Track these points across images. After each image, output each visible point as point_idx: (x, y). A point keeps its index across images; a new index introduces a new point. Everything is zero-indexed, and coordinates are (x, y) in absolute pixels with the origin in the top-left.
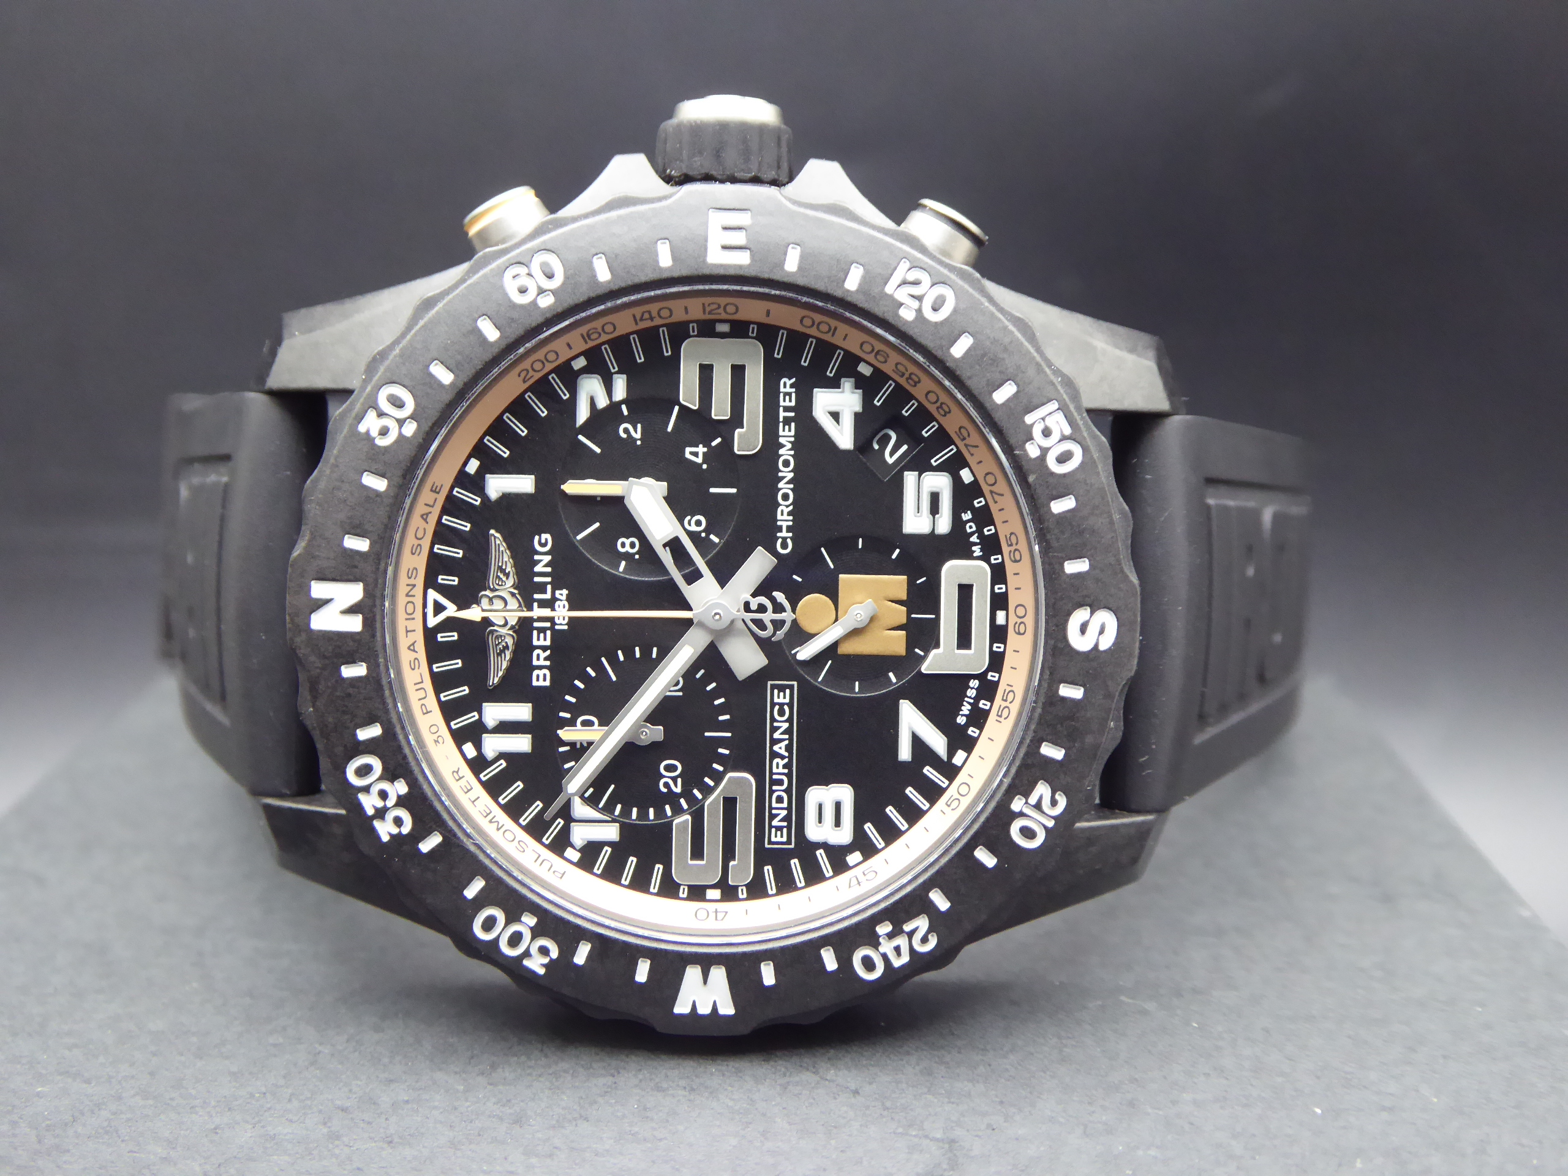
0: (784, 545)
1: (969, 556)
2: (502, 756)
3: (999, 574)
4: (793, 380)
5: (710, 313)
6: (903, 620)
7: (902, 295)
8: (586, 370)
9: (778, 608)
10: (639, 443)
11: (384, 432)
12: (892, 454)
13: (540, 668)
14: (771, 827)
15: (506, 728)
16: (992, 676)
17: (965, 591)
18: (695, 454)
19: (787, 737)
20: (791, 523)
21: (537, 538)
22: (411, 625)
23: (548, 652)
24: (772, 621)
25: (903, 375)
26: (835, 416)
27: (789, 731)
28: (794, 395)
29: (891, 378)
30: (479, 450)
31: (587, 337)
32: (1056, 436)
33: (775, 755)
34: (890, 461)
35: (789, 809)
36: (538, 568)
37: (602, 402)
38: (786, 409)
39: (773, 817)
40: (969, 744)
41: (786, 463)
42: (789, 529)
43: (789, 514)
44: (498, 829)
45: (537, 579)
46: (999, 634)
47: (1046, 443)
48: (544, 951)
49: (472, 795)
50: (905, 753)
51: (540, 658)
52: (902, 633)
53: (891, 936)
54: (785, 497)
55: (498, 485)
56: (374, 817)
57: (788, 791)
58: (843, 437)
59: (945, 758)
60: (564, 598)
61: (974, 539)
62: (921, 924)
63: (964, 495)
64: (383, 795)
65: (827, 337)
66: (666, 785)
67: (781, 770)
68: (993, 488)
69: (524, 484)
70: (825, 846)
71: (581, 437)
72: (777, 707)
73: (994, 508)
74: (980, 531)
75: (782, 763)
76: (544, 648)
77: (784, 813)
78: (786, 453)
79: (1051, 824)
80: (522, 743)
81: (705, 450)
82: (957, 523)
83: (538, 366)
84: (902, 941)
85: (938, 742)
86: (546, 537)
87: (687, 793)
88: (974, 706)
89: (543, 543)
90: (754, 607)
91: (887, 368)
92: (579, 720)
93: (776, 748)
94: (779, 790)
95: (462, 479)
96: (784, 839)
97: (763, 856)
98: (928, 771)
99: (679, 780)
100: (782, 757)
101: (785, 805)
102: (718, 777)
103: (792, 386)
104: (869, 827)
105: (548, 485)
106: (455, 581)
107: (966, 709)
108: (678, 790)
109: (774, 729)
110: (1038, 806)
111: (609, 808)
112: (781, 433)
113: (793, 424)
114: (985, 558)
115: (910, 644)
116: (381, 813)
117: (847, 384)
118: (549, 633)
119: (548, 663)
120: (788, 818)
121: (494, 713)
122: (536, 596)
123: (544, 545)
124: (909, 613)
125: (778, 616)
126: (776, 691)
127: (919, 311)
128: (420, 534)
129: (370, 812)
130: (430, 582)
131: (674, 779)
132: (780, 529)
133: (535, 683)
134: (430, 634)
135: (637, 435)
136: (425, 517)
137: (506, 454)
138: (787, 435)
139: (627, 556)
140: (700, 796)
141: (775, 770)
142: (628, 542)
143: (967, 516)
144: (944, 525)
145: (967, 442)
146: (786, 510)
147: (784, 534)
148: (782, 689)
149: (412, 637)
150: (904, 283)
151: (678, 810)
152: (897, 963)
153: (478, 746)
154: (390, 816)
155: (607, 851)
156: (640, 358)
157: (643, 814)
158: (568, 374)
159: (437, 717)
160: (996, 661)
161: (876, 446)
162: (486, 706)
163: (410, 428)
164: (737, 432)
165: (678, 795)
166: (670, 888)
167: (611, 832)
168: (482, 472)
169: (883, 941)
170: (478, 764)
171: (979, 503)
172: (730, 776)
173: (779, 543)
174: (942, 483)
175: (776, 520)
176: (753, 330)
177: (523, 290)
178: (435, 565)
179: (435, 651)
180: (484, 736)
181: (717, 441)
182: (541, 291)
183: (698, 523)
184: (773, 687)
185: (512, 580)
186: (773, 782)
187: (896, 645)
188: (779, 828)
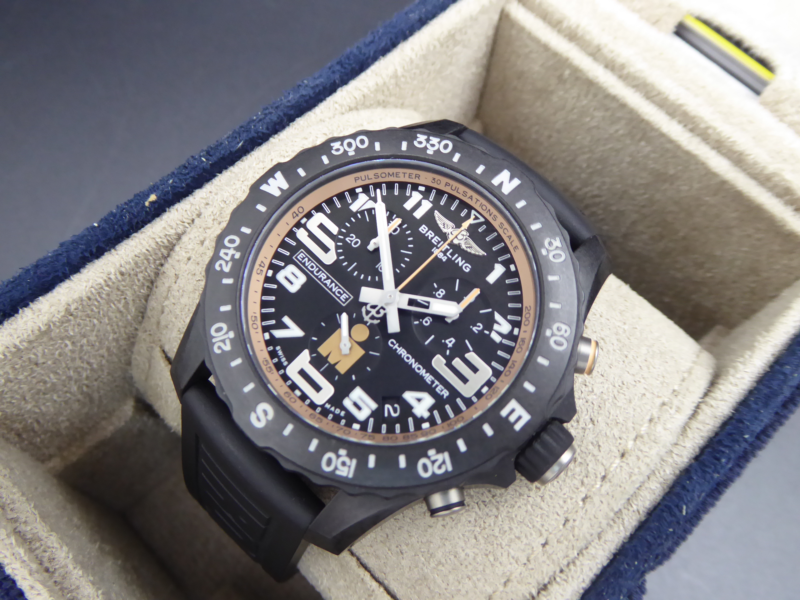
0: (392, 343)
1: (329, 401)
2: (411, 196)
3: (313, 406)
4: (445, 397)
5: (495, 390)
6: (329, 359)
7: (440, 457)
8: (512, 331)
10: (471, 327)
11: (550, 244)
12: (388, 409)
13: (427, 232)
14: (307, 256)
15: (419, 205)
16: (282, 372)
17: (318, 388)
18: (450, 342)
19: (330, 287)
20: (398, 351)
21: (470, 267)
22: (478, 204)
23: (430, 238)
26: (419, 400)
28: (439, 392)
29: (415, 431)
30: (516, 274)
31: (523, 340)
32: (339, 466)
33: (328, 278)
34: (387, 406)
35: (306, 267)
36: (460, 259)
37: (496, 327)
38: (437, 386)
39: (309, 260)
40: (268, 343)
41: (419, 369)
42: (396, 350)
43: (401, 354)
44: (389, 174)
45: (457, 255)
46: (294, 387)
47: (341, 459)
48: (338, 150)
49: (407, 175)
50: (286, 320)
51: (430, 234)
52: (325, 355)
53: (233, 256)
54: (408, 358)
55: (499, 270)
56: (428, 138)
58: (409, 396)
59: (271, 331)
60: (443, 258)
61: (333, 409)
62: (227, 269)
63: (351, 419)
64: (433, 145)
65: (449, 422)
66: (352, 237)
67: (321, 276)
68: (344, 431)
69: (492, 278)
70: (283, 268)
71: (490, 310)
72: (342, 292)
73: (336, 425)
74: (333, 413)
75: (323, 278)
76: (432, 238)
77: (307, 264)
78: (423, 372)
79: (214, 340)
80: (408, 206)
81: (449, 346)
82: (343, 408)
83: (527, 316)
84: (228, 258)
85: (279, 334)
86: (468, 270)
87: (343, 241)
88: (278, 357)
89: (467, 268)
90: (381, 311)
91: (419, 433)
92: (399, 229)
93: (330, 281)
94: (315, 270)
95: (511, 261)
96: (298, 257)
97: (301, 245)
98: (273, 322)
99: (349, 242)
100: (325, 280)
101: (309, 267)
102: (338, 255)
103: (443, 395)
104: (275, 287)
105: (484, 286)
106: (480, 230)
107: (280, 353)
108: (347, 239)
109: (336, 285)
110: (223, 341)
111: (362, 212)
112: (431, 376)
113: (430, 383)
114: (322, 406)
115: (319, 355)
117: (426, 415)
118: (436, 244)
119: (426, 235)
121: (427, 205)
122: (451, 250)
123: (466, 267)
124: (330, 364)
125: (370, 315)
126: (347, 297)
127: (429, 457)
128: (506, 231)
129: (431, 138)
130: (487, 222)
131: (351, 241)
132: (399, 347)
133: (424, 226)
134: (470, 208)
135: (475, 329)
136: (510, 237)
137: (507, 282)
138: (428, 378)
139: (437, 290)
140: (338, 244)
141: (323, 274)
142: (442, 294)
143: (343, 414)
144: (347, 403)
145: (368, 436)
146: (403, 354)
147: (396, 346)
148: (347, 300)
149: (474, 200)
150: (444, 462)
151: (340, 233)
152: (223, 251)
153: (421, 192)
154: (424, 142)
155: (350, 201)
156: (500, 353)
157: (350, 222)
158: (516, 324)
159: (442, 187)
160: (285, 378)
161: (396, 405)
162: (431, 205)
163: (544, 252)
164: (445, 361)
165: (345, 238)
166: (319, 208)
167: (354, 207)
168: (508, 269)
169: (234, 252)
170: (415, 187)
171: (343, 422)
172: (335, 258)
173: (395, 342)
174: (362, 415)
175: (403, 348)
176: (475, 399)
177: (559, 329)
178: (491, 228)
179: (463, 205)
180: (421, 197)
181: (448, 352)
182: (553, 335)
183: (426, 322)
184: (350, 297)
185: (463, 246)
186: (320, 270)
187: (323, 350)
188: (303, 259)
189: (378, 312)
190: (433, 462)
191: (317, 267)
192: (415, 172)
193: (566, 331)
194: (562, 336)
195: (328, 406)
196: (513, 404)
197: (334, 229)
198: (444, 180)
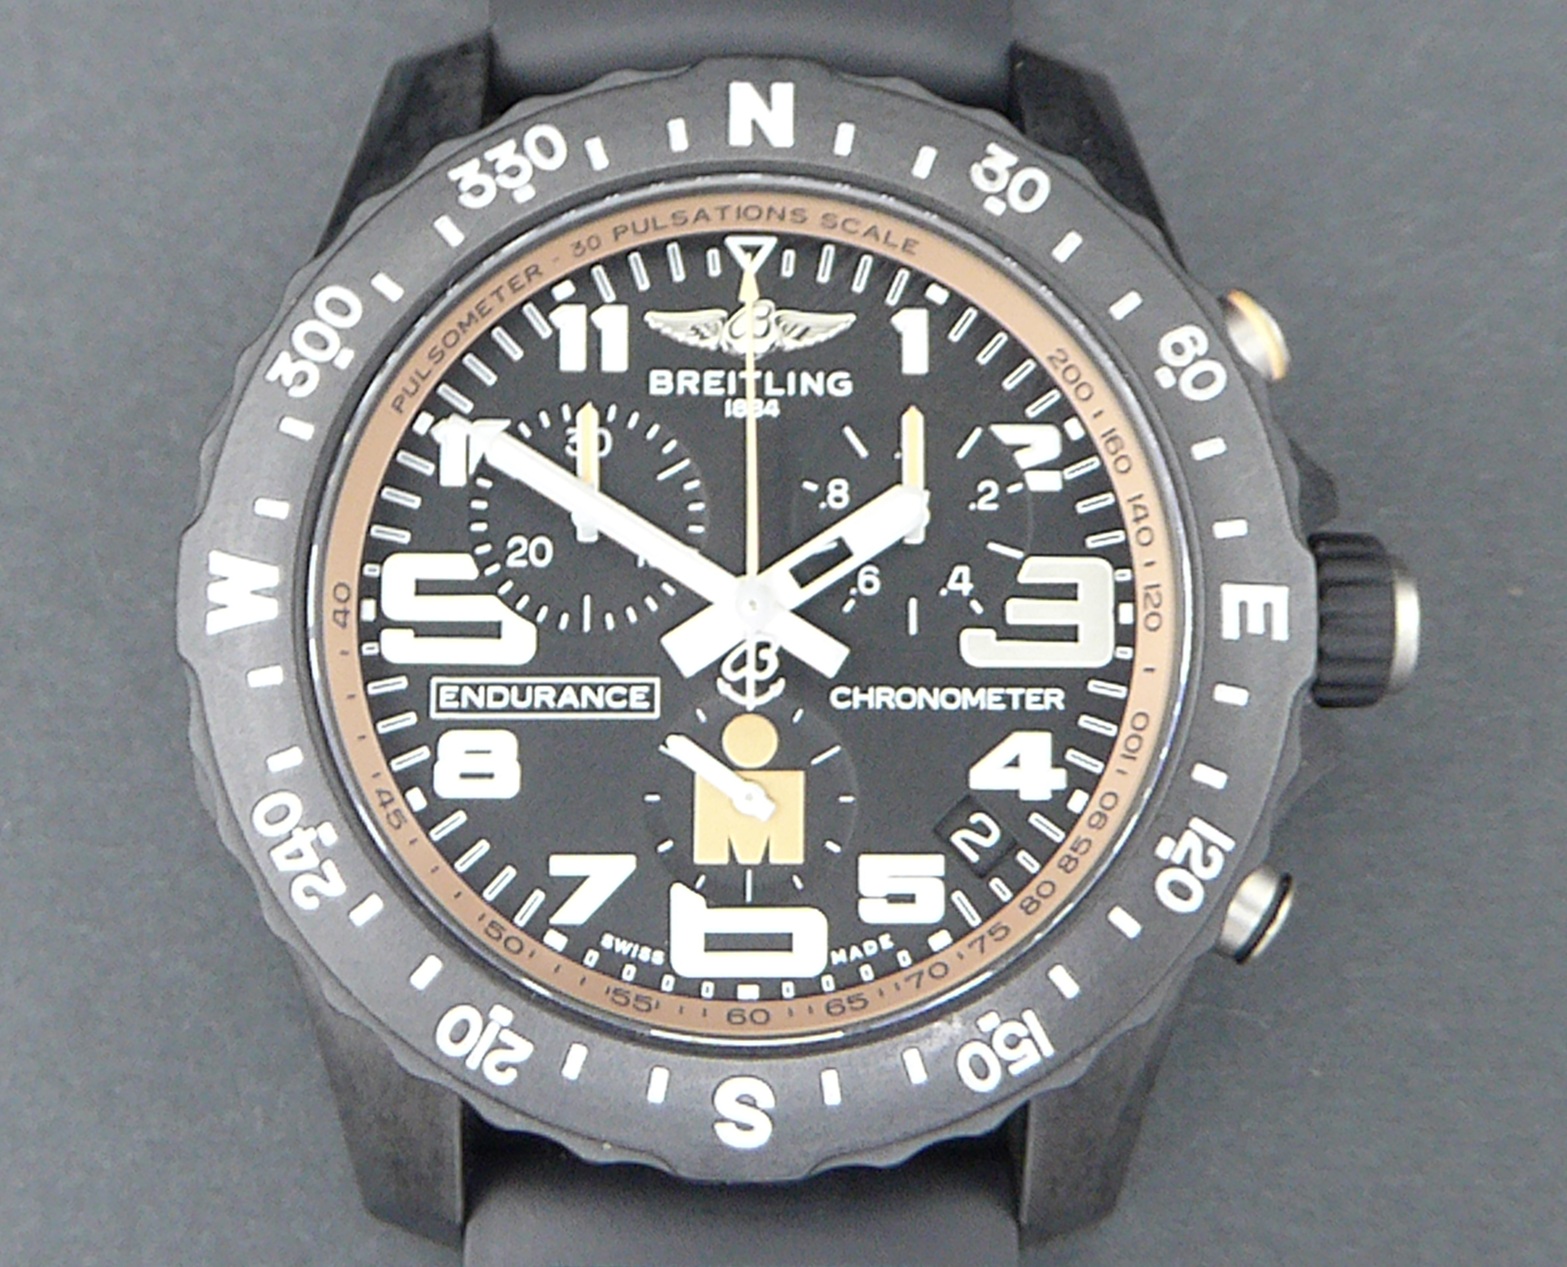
0: (842, 698)
1: (833, 947)
2: (556, 333)
3: (808, 988)
4: (1061, 706)
5: (1147, 595)
6: (742, 860)
7: (1189, 840)
8: (1064, 436)
9: (762, 687)
10: (973, 507)
11: (991, 175)
12: (967, 841)
13: (675, 381)
14: (461, 686)
15: (594, 336)
16: (669, 982)
17: (781, 943)
18: (961, 581)
19: (584, 705)
20: (871, 706)
21: (846, 375)
22: (731, 214)
23: (695, 391)
24: (743, 681)
25: (1074, 849)
26: (1015, 763)
27: (592, 708)
28: (1039, 707)
29: (1068, 834)
30: (958, 303)
31: (1111, 437)
32: (1008, 1054)
33: (560, 688)
34: (957, 839)
35: (486, 710)
36: (805, 377)
37: (1023, 459)
38: (1022, 698)
39: (475, 688)
40: (574, 953)
41: (951, 699)
42: (864, 704)
43: (885, 705)
44: (461, 324)
45: (791, 376)
46: (726, 989)
47: (999, 1041)
48: (303, 378)
49: (506, 292)
50: (561, 865)
51: (688, 380)
52: (724, 860)
53: (317, 844)
54: (907, 699)
55: (912, 326)
56: (483, 161)
57: (510, 708)
58: (987, 775)
59: (555, 920)
60: (770, 411)
61: (855, 952)
62: (334, 887)
63: (915, 938)
64: (513, 171)
65: (1119, 749)
66: (518, 547)
67: (539, 698)
68: (926, 974)
69: (915, 359)
70: (434, 758)
71: (978, 432)
72: (622, 691)
73: (898, 977)
74: (866, 960)
75: (549, 699)
76: (700, 386)
77: (479, 703)
78: (965, 698)
79: (472, 1064)
80: (573, 359)
81: (966, 593)
82: (874, 932)
83: (1071, 375)
84: (310, 860)
85: (576, 911)
86: (847, 389)
87: (507, 574)
88: (627, 959)
89: (841, 385)
90: (764, 654)
91: (1081, 830)
92: (606, 432)
93: (569, 690)
94: (511, 697)
95: (920, 282)
96: (444, 705)
97: (421, 675)
98: (538, 897)
99: (523, 563)
100: (556, 700)
101: (492, 704)
102: (530, 615)
103: (1053, 705)
104: (460, 818)
105: (915, 391)
106: (788, 272)
107: (623, 947)
108: (512, 562)
109: (594, 688)
110: (498, 1045)
112: (992, 691)
113: (1002, 707)
114: (830, 969)
115: (710, 870)
116: (489, 168)
117: (1059, 779)
118: (720, 392)
119: (681, 391)
120: (472, 708)
121: (614, 321)
122: (769, 376)
123: (837, 384)
124: (753, 867)
125: (751, 687)
126: (645, 689)
127: (1169, 864)
128: (850, 226)
129: (490, 156)
130: (785, 241)
131: (526, 557)
132: (864, 691)
133: (654, 374)
134: (718, 240)
135: (983, 505)
136: (872, 232)
137: (955, 336)
138: (988, 699)
139: (823, 494)
140: (503, 590)
141: (539, 690)
142: (844, 493)
143: (886, 942)
144: (872, 911)
145: (987, 936)
146: (889, 700)
147: (858, 697)
148: (650, 698)
149: (715, 215)
150: (1207, 844)
151: (482, 563)
152: (278, 855)
153: (568, 301)
154: (485, 180)
155: (428, 469)
156: (1082, 508)
157: (479, 517)
158: (1061, 413)
159: (610, 249)
160: (689, 988)
161: (975, 818)
162: (622, 311)
163: (995, 207)
164: (991, 633)
165: (503, 563)
166: (377, 552)
167: (453, 475)
168: (929, 305)
169: (311, 834)
170: (545, 301)
171: (904, 958)
172: (530, 630)
173: (845, 690)
174: (929, 908)
175: (876, 686)
176: (1125, 653)
177: (1178, 349)
178: (809, 248)
179: (695, 247)
180: (582, 309)
181: (976, 607)
182: (1178, 372)
183: (869, 585)
184: (652, 686)
185: (790, 344)
186: (522, 688)
187: (707, 852)
188: (458, 698)
189: (762, 665)
190: (1185, 865)
191: (509, 686)
192: (518, 268)
193: (1194, 341)
194: (1197, 359)
195: (839, 957)
196: (1231, 595)
197: (460, 567)
198: (603, 228)
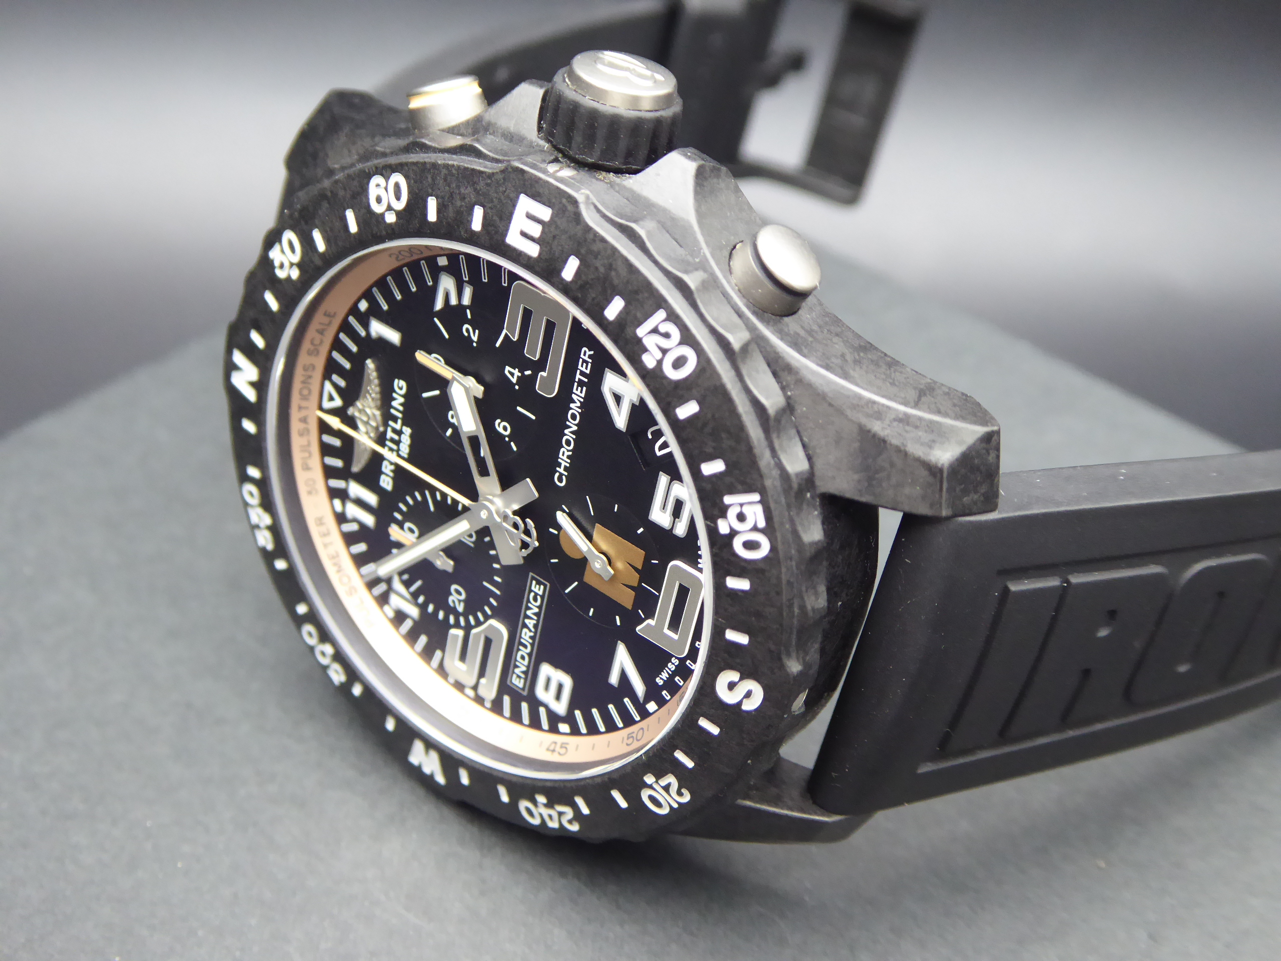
0: (560, 480)
1: (695, 564)
2: (357, 521)
4: (592, 353)
6: (635, 584)
7: (649, 342)
8: (446, 269)
9: (528, 532)
10: (474, 345)
11: (281, 266)
12: (660, 449)
13: (387, 475)
14: (513, 672)
15: (361, 503)
16: (688, 662)
17: (683, 592)
18: (513, 374)
19: (535, 618)
20: (567, 465)
21: (396, 381)
22: (304, 404)
23: (393, 467)
24: (522, 541)
26: (618, 398)
27: (538, 615)
28: (589, 366)
30: (368, 295)
32: (749, 524)
33: (525, 626)
34: (657, 455)
35: (528, 667)
36: (395, 404)
37: (454, 301)
38: (582, 373)
39: (516, 666)
40: (661, 702)
41: (574, 417)
42: (566, 469)
43: (568, 457)
44: (338, 572)
45: (392, 411)
47: (737, 526)
49: (327, 540)
50: (614, 679)
51: (387, 468)
52: (632, 594)
53: (546, 806)
54: (568, 443)
55: (378, 328)
56: (255, 528)
57: (530, 655)
58: (621, 419)
60: (408, 434)
61: (702, 553)
62: (569, 812)
64: (259, 517)
66: (453, 601)
67: (527, 638)
69: (394, 336)
70: (547, 707)
71: (436, 320)
72: (532, 594)
75: (529, 634)
76: (390, 463)
77: (524, 668)
78: (575, 408)
79: (675, 805)
80: (369, 520)
81: (520, 374)
82: (692, 533)
84: (554, 814)
85: (639, 686)
86: (403, 383)
87: (465, 615)
88: (672, 677)
89: (401, 386)
90: (510, 521)
92: (406, 525)
93: (527, 621)
94: (524, 651)
95: (354, 312)
96: (521, 686)
97: (504, 687)
98: (627, 701)
99: (462, 604)
100: (530, 630)
101: (526, 663)
102: (487, 617)
103: (590, 357)
104: (578, 713)
106: (343, 383)
107: (664, 675)
108: (460, 609)
109: (528, 608)
110: (667, 788)
111: (415, 595)
112: (575, 390)
113: (584, 389)
115: (636, 603)
117: (633, 375)
118: (395, 454)
119: (392, 475)
120: (526, 673)
121: (355, 489)
122: (391, 423)
123: (401, 389)
124: (641, 580)
125: (527, 538)
126: (534, 582)
127: (660, 362)
128: (316, 342)
130: (327, 378)
131: (459, 601)
132: (559, 465)
133: (382, 484)
135: (475, 337)
136: (320, 331)
137: (386, 308)
138: (579, 394)
140: (472, 622)
141: (523, 635)
144: (680, 530)
146: (567, 454)
147: (561, 470)
148: (539, 582)
149: (305, 412)
151: (457, 624)
152: (550, 824)
153: (343, 506)
154: (262, 533)
155: (410, 621)
156: (485, 280)
157: (436, 612)
158: (433, 267)
159: (318, 474)
161: (647, 436)
162: (351, 482)
163: (295, 273)
164: (540, 375)
165: (460, 614)
166: (443, 671)
167: (414, 612)
168: (368, 314)
169: (539, 806)
170: (341, 518)
172: (493, 622)
173: (557, 475)
174: (689, 495)
175: (557, 457)
177: (379, 200)
178: (331, 367)
179: (323, 428)
180: (348, 502)
181: (528, 373)
182: (390, 208)
183: (506, 428)
184: (533, 578)
186: (521, 643)
187: (627, 599)
188: (519, 677)
190: (664, 352)
191: (519, 649)
193: (376, 186)
197: (456, 636)
198: (301, 476)
